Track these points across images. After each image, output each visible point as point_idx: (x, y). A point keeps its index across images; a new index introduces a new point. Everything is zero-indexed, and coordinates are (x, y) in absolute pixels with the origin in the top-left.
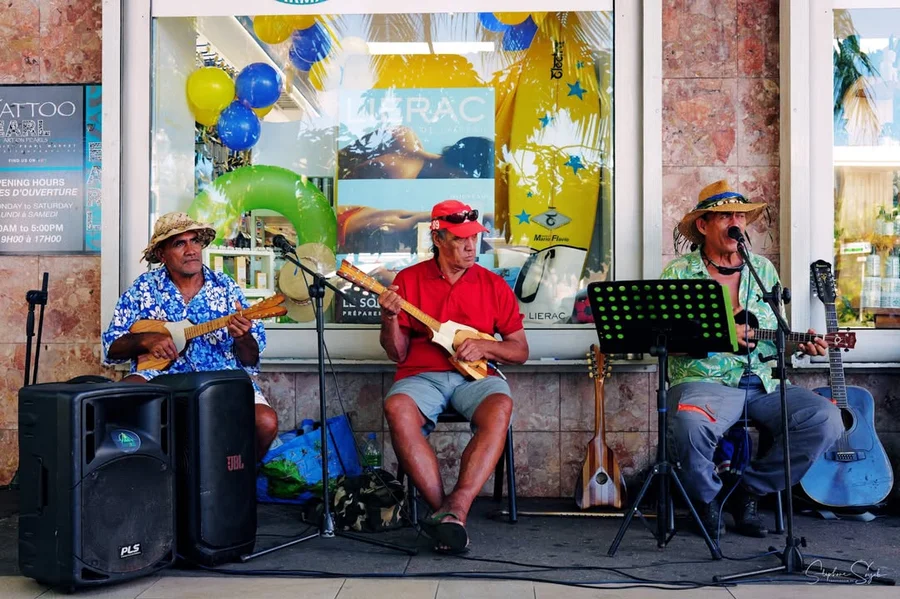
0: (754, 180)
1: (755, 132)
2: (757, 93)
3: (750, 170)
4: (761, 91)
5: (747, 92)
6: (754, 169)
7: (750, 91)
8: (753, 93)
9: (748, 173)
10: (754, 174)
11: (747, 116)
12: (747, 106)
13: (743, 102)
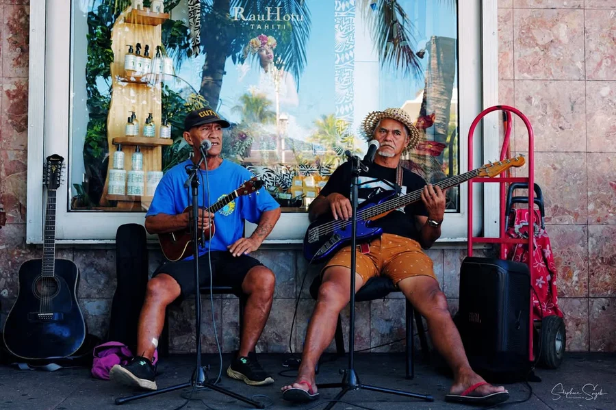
0: (16, 88)
1: (18, 49)
2: (20, 17)
3: (13, 80)
4: (23, 15)
5: (11, 16)
6: (17, 80)
7: (14, 15)
8: (16, 17)
9: (11, 83)
10: (16, 84)
11: (11, 35)
12: (11, 28)
13: (8, 24)
